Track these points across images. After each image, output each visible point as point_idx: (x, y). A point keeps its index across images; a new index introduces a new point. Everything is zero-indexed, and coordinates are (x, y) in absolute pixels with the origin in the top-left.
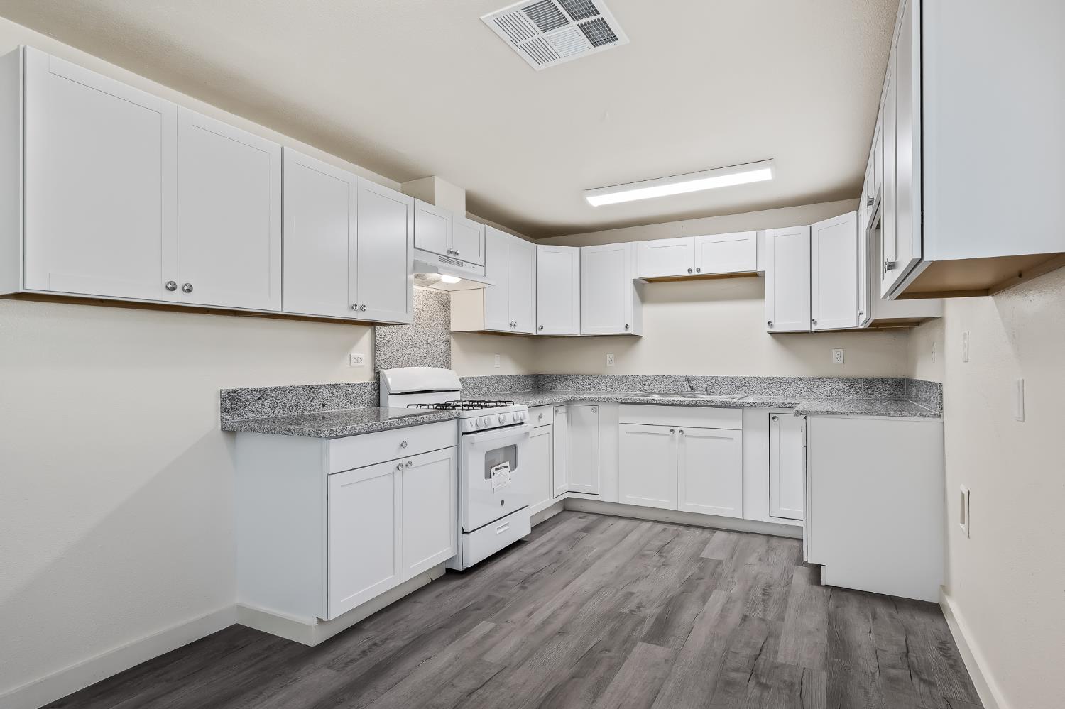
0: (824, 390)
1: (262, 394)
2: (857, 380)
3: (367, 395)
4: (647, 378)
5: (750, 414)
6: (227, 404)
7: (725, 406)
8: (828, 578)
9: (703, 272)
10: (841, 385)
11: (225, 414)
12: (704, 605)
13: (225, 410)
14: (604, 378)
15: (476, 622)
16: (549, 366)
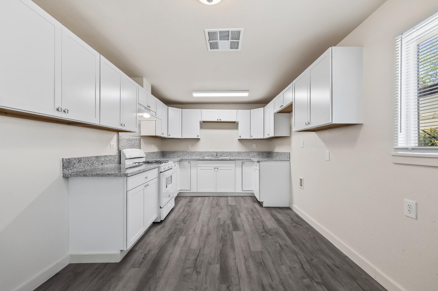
0: (251, 154)
1: (79, 160)
2: (259, 152)
3: (116, 160)
4: (202, 152)
5: (237, 162)
6: (66, 165)
7: (230, 160)
8: (264, 205)
9: (221, 120)
10: (255, 154)
11: (65, 169)
12: (241, 217)
13: (64, 167)
14: (188, 153)
15: (178, 238)
16: (167, 149)
